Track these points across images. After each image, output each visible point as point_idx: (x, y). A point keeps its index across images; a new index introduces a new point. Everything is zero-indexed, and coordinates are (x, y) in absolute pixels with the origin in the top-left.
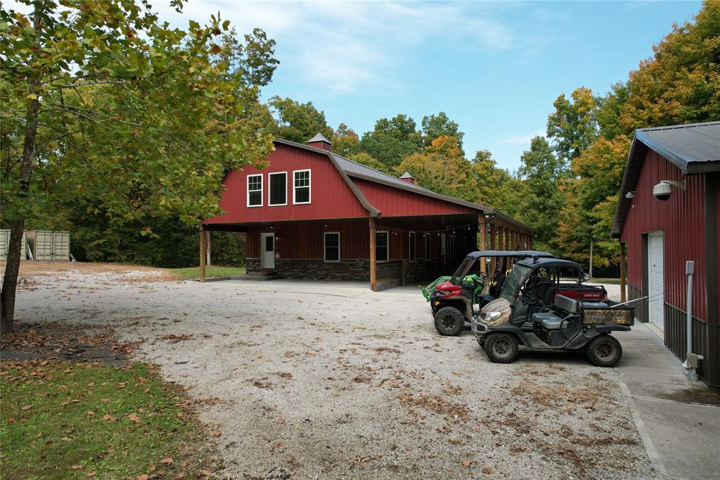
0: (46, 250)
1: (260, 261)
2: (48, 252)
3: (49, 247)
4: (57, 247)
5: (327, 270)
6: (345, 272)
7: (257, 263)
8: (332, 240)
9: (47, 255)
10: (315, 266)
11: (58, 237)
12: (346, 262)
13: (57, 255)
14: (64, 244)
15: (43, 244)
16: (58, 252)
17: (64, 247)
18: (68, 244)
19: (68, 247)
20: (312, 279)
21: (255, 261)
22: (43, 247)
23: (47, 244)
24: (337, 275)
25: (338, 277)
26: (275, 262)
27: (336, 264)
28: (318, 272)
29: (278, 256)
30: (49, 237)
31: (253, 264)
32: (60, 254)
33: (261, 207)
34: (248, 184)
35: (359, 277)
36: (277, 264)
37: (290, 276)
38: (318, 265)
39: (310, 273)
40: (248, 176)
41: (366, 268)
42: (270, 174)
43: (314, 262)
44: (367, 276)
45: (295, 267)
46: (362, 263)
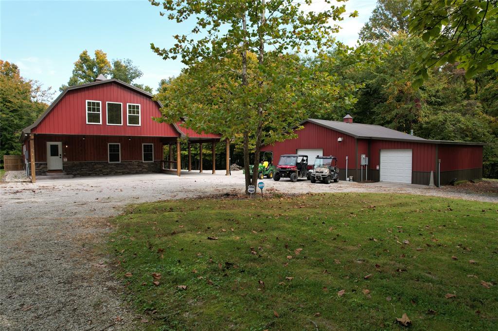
1: (46, 164)
5: (111, 168)
6: (125, 169)
7: (43, 166)
8: (114, 149)
10: (100, 166)
12: (125, 163)
20: (98, 175)
21: (41, 164)
24: (119, 171)
25: (120, 172)
26: (63, 164)
27: (118, 164)
28: (104, 171)
29: (66, 160)
31: (38, 167)
33: (100, 125)
34: (87, 107)
35: (135, 172)
36: (65, 166)
37: (78, 174)
38: (103, 166)
39: (97, 171)
40: (87, 101)
41: (139, 166)
42: (107, 102)
43: (100, 163)
44: (140, 171)
45: (83, 167)
46: (136, 163)
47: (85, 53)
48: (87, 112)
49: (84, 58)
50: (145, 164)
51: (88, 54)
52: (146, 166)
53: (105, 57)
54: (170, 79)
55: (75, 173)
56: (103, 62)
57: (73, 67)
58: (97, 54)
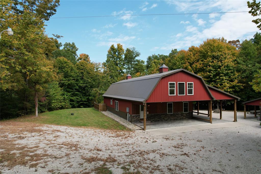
1: (139, 116)
5: (168, 117)
6: (175, 117)
7: (138, 117)
10: (163, 116)
12: (175, 114)
21: (137, 116)
25: (173, 119)
26: (147, 115)
27: (172, 114)
28: (165, 118)
29: (148, 113)
31: (136, 118)
33: (175, 96)
34: (169, 86)
35: (179, 119)
36: (147, 116)
37: (153, 121)
38: (165, 116)
39: (162, 119)
40: (169, 82)
41: (182, 115)
42: (178, 82)
43: (163, 114)
44: (182, 118)
45: (156, 117)
46: (180, 114)
47: (113, 46)
48: (169, 89)
49: (112, 48)
50: (185, 114)
51: (114, 46)
52: (185, 115)
53: (122, 47)
54: (153, 56)
55: (152, 120)
56: (121, 49)
57: (107, 53)
58: (118, 45)
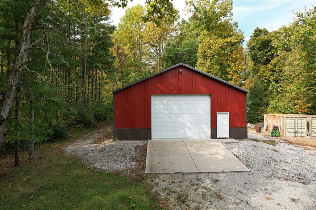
0: (292, 129)
2: (293, 130)
3: (293, 127)
4: (299, 127)
9: (293, 133)
11: (299, 120)
13: (299, 133)
14: (302, 125)
15: (290, 125)
16: (299, 130)
17: (302, 127)
18: (305, 125)
19: (305, 127)
22: (290, 127)
23: (292, 125)
30: (294, 120)
32: (300, 132)
